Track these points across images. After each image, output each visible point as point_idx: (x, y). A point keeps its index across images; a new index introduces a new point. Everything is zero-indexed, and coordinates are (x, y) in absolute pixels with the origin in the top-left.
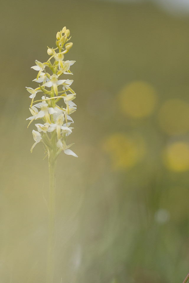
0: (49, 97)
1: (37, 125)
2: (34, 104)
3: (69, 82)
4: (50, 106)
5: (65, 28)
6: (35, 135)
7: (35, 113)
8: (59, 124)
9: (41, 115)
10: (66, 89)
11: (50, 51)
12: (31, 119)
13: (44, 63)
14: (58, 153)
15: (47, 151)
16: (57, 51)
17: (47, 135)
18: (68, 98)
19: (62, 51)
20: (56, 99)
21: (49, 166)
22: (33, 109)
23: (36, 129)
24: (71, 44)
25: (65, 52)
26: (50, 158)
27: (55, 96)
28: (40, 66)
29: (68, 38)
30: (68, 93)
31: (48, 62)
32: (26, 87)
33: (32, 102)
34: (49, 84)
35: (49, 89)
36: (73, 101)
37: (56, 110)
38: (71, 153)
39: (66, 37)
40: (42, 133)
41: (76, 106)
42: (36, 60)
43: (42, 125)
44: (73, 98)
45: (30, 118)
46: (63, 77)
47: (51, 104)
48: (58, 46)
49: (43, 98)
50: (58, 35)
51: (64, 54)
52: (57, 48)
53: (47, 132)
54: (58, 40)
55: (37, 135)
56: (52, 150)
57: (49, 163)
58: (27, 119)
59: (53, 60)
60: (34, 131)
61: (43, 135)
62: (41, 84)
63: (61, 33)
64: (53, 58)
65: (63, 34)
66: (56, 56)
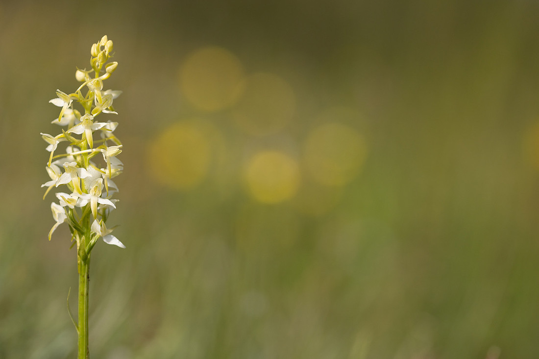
0: (80, 149)
1: (59, 195)
2: (53, 161)
3: (111, 126)
4: (81, 165)
5: (105, 38)
6: (54, 212)
7: (55, 176)
8: (95, 194)
9: (66, 179)
10: (106, 137)
11: (80, 75)
12: (51, 185)
13: (70, 95)
14: (92, 241)
15: (76, 237)
16: (92, 76)
17: (75, 212)
18: (111, 152)
19: (101, 74)
20: (89, 153)
21: (79, 262)
22: (52, 170)
23: (58, 202)
24: (116, 64)
25: (105, 77)
26: (79, 250)
27: (89, 148)
28: (65, 100)
29: (110, 54)
30: (111, 144)
31: (77, 93)
32: (41, 134)
33: (51, 157)
34: (79, 129)
35: (79, 137)
36: (118, 156)
37: (89, 172)
38: (115, 241)
39: (107, 54)
40: (67, 208)
41: (123, 165)
42: (58, 90)
43: (66, 196)
44: (117, 153)
45: (47, 184)
46: (101, 118)
47: (83, 162)
48: (94, 67)
49: (69, 150)
50: (94, 49)
51: (104, 81)
52: (93, 70)
53: (75, 206)
54: (93, 57)
55: (59, 213)
56: (83, 237)
57: (78, 256)
58: (43, 186)
59: (85, 90)
60: (54, 205)
61: (70, 212)
62: (66, 128)
63: (99, 45)
64: (86, 86)
65: (103, 48)
66: (91, 83)
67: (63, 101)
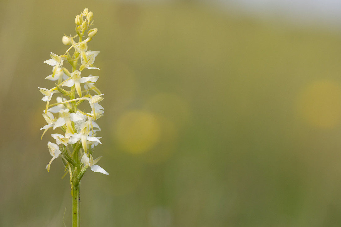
0: (68, 98)
1: (55, 136)
2: (49, 108)
3: (91, 79)
4: (71, 112)
5: (86, 10)
6: (51, 149)
7: (50, 121)
8: (84, 134)
9: (60, 123)
10: (89, 88)
11: (66, 40)
12: (46, 128)
13: (61, 56)
14: (83, 170)
15: (68, 169)
16: (77, 40)
17: (68, 149)
18: (94, 100)
19: (83, 39)
20: (77, 101)
21: (72, 187)
22: (48, 116)
23: (54, 141)
24: (96, 30)
25: (87, 40)
26: (73, 178)
27: (77, 96)
28: (57, 59)
29: (91, 22)
30: (93, 93)
31: (66, 54)
32: (39, 88)
33: (48, 106)
34: (69, 83)
35: (68, 89)
36: (100, 103)
37: (78, 116)
38: (100, 170)
39: (89, 22)
40: (61, 146)
41: (103, 109)
42: (51, 53)
43: (61, 136)
44: (99, 100)
45: (44, 128)
46: (86, 73)
47: (73, 108)
48: (78, 33)
49: (59, 99)
50: (77, 19)
51: (88, 43)
52: (77, 35)
53: (68, 144)
54: (78, 26)
55: (55, 150)
56: (76, 168)
57: (71, 183)
58: (41, 129)
60: (50, 144)
61: (64, 149)
62: (56, 82)
63: (82, 16)
64: (73, 49)
65: (85, 18)
66: (77, 46)
67: (55, 61)
